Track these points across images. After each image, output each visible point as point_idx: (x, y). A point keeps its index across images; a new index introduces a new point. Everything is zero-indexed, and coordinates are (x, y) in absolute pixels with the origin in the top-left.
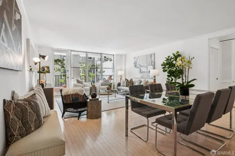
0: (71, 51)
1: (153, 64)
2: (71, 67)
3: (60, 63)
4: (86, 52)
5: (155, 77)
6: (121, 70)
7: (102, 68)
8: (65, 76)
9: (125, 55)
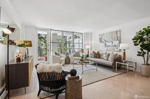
0: (51, 30)
1: (119, 39)
2: (51, 42)
3: (43, 40)
4: (62, 31)
5: (124, 50)
6: (88, 45)
7: (73, 43)
8: (46, 49)
9: (91, 33)
